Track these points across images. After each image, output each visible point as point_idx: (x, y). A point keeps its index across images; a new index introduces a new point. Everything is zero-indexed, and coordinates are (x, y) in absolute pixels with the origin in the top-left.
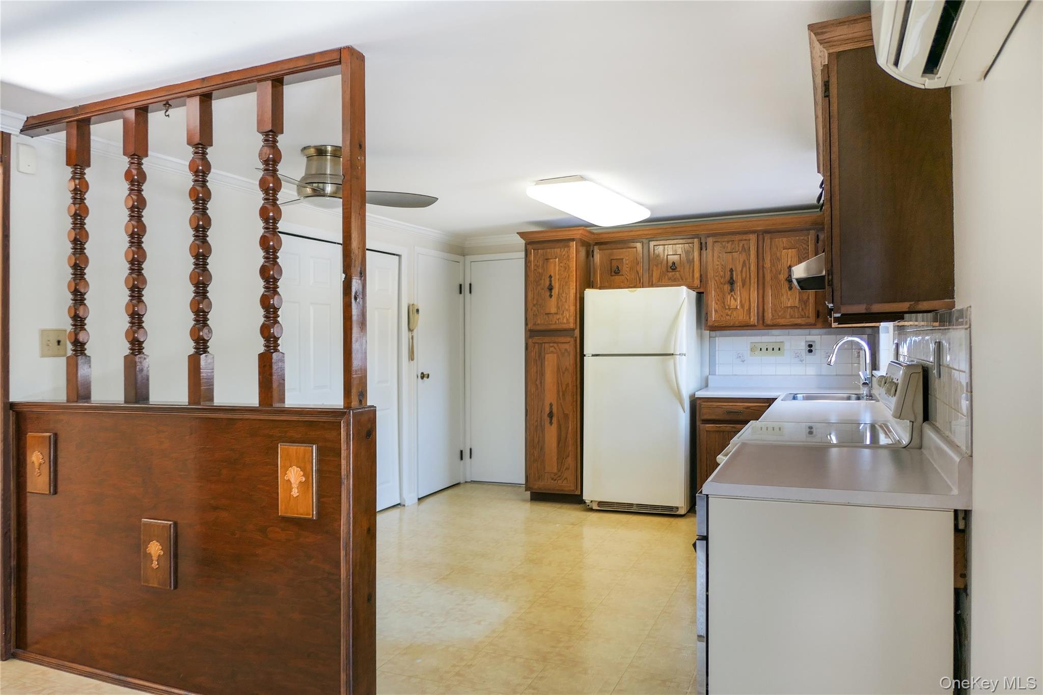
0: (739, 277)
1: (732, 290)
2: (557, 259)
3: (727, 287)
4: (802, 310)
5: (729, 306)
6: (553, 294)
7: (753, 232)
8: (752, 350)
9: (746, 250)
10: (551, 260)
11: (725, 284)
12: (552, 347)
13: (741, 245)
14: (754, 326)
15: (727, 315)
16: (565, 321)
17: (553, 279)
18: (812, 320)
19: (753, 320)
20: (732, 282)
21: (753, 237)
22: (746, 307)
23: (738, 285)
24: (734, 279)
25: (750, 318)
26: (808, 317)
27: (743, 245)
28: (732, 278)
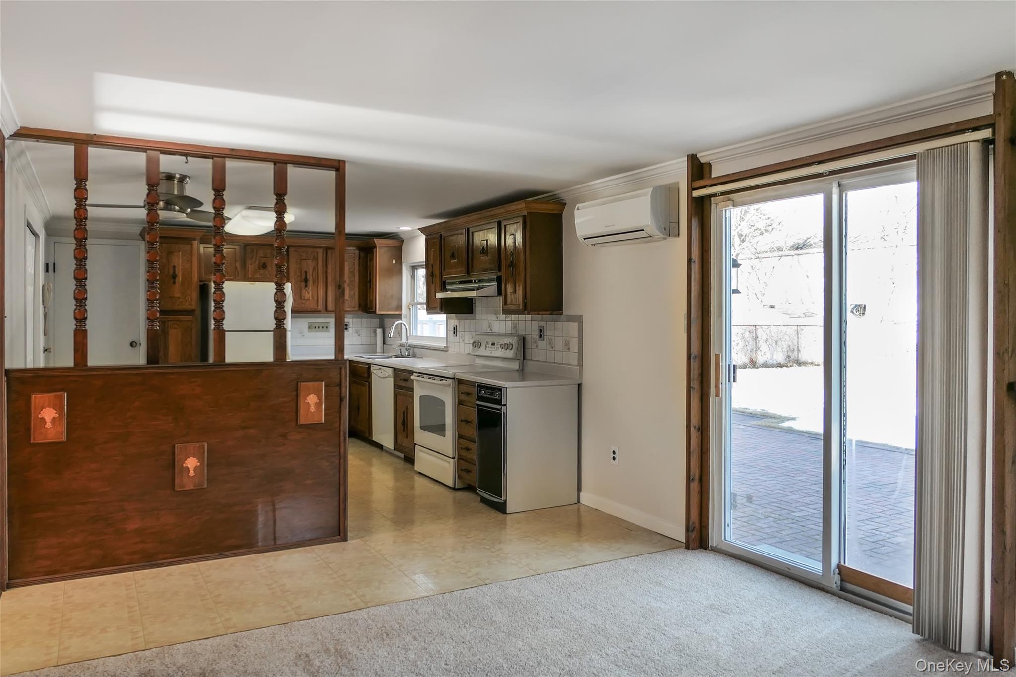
0: (311, 277)
1: (306, 286)
2: (180, 253)
3: (303, 284)
4: (351, 302)
5: (304, 297)
6: (177, 280)
7: (320, 247)
8: (309, 328)
9: (316, 259)
10: (175, 253)
11: (301, 281)
12: (176, 324)
13: (312, 256)
14: (320, 311)
15: (303, 303)
16: (187, 303)
17: (176, 269)
18: (357, 309)
19: (321, 307)
20: (306, 280)
21: (321, 251)
22: (315, 298)
23: (310, 283)
24: (308, 278)
25: (318, 306)
26: (354, 307)
27: (314, 256)
28: (306, 277)
